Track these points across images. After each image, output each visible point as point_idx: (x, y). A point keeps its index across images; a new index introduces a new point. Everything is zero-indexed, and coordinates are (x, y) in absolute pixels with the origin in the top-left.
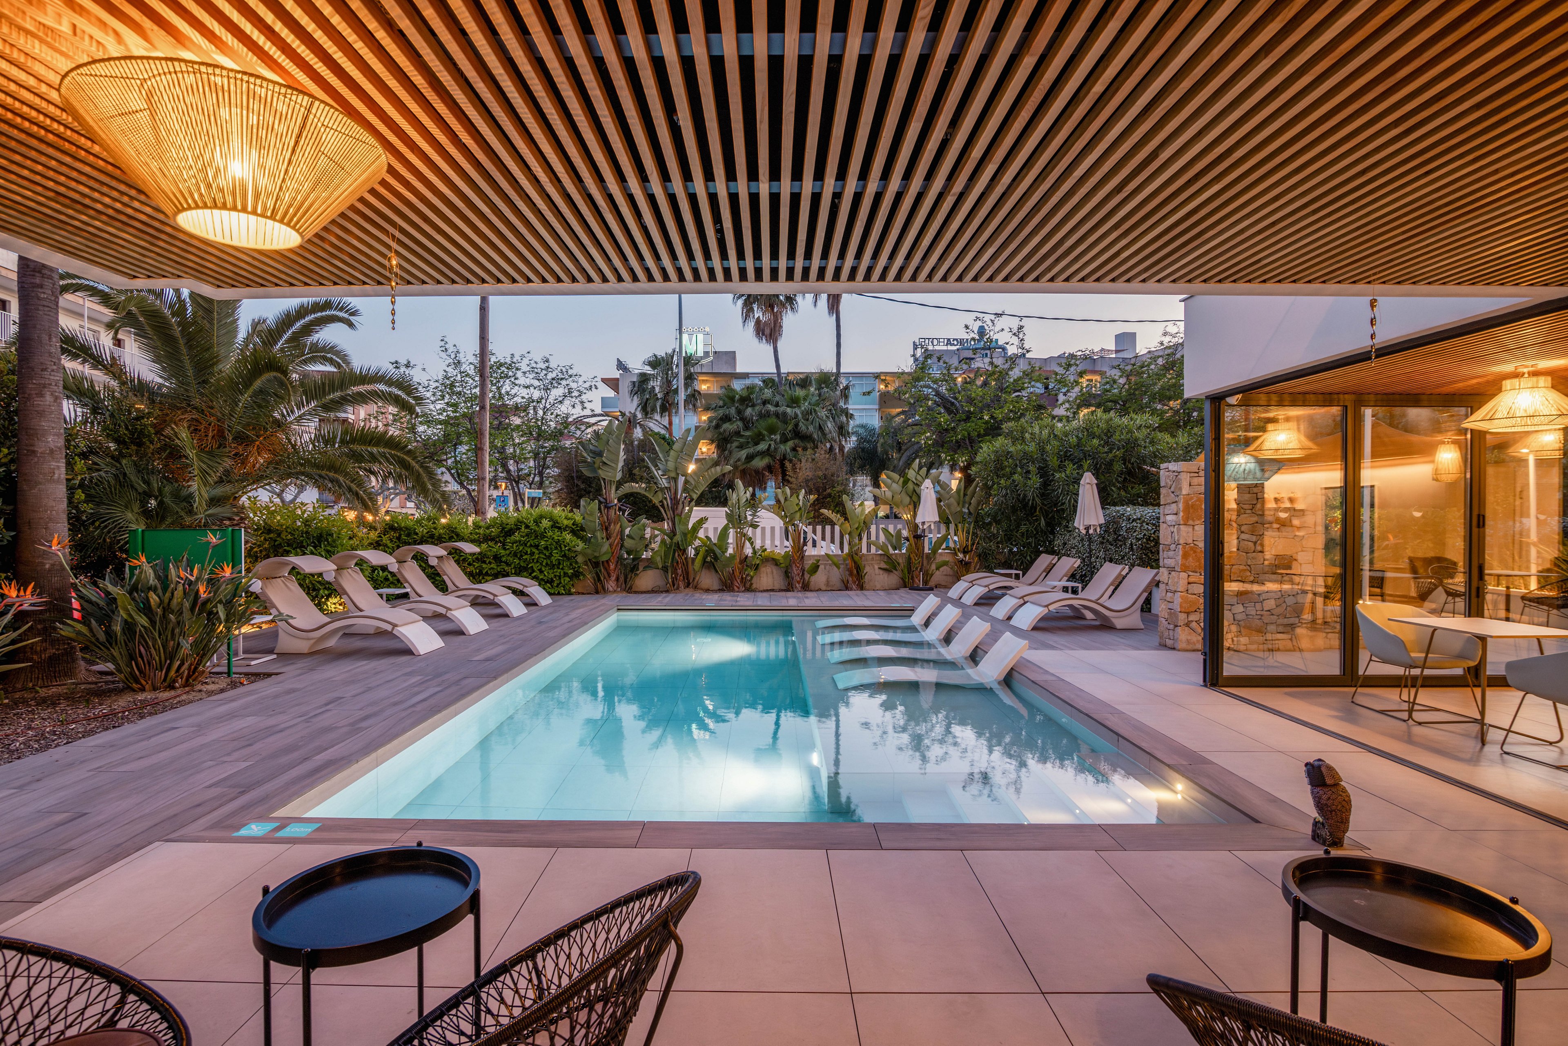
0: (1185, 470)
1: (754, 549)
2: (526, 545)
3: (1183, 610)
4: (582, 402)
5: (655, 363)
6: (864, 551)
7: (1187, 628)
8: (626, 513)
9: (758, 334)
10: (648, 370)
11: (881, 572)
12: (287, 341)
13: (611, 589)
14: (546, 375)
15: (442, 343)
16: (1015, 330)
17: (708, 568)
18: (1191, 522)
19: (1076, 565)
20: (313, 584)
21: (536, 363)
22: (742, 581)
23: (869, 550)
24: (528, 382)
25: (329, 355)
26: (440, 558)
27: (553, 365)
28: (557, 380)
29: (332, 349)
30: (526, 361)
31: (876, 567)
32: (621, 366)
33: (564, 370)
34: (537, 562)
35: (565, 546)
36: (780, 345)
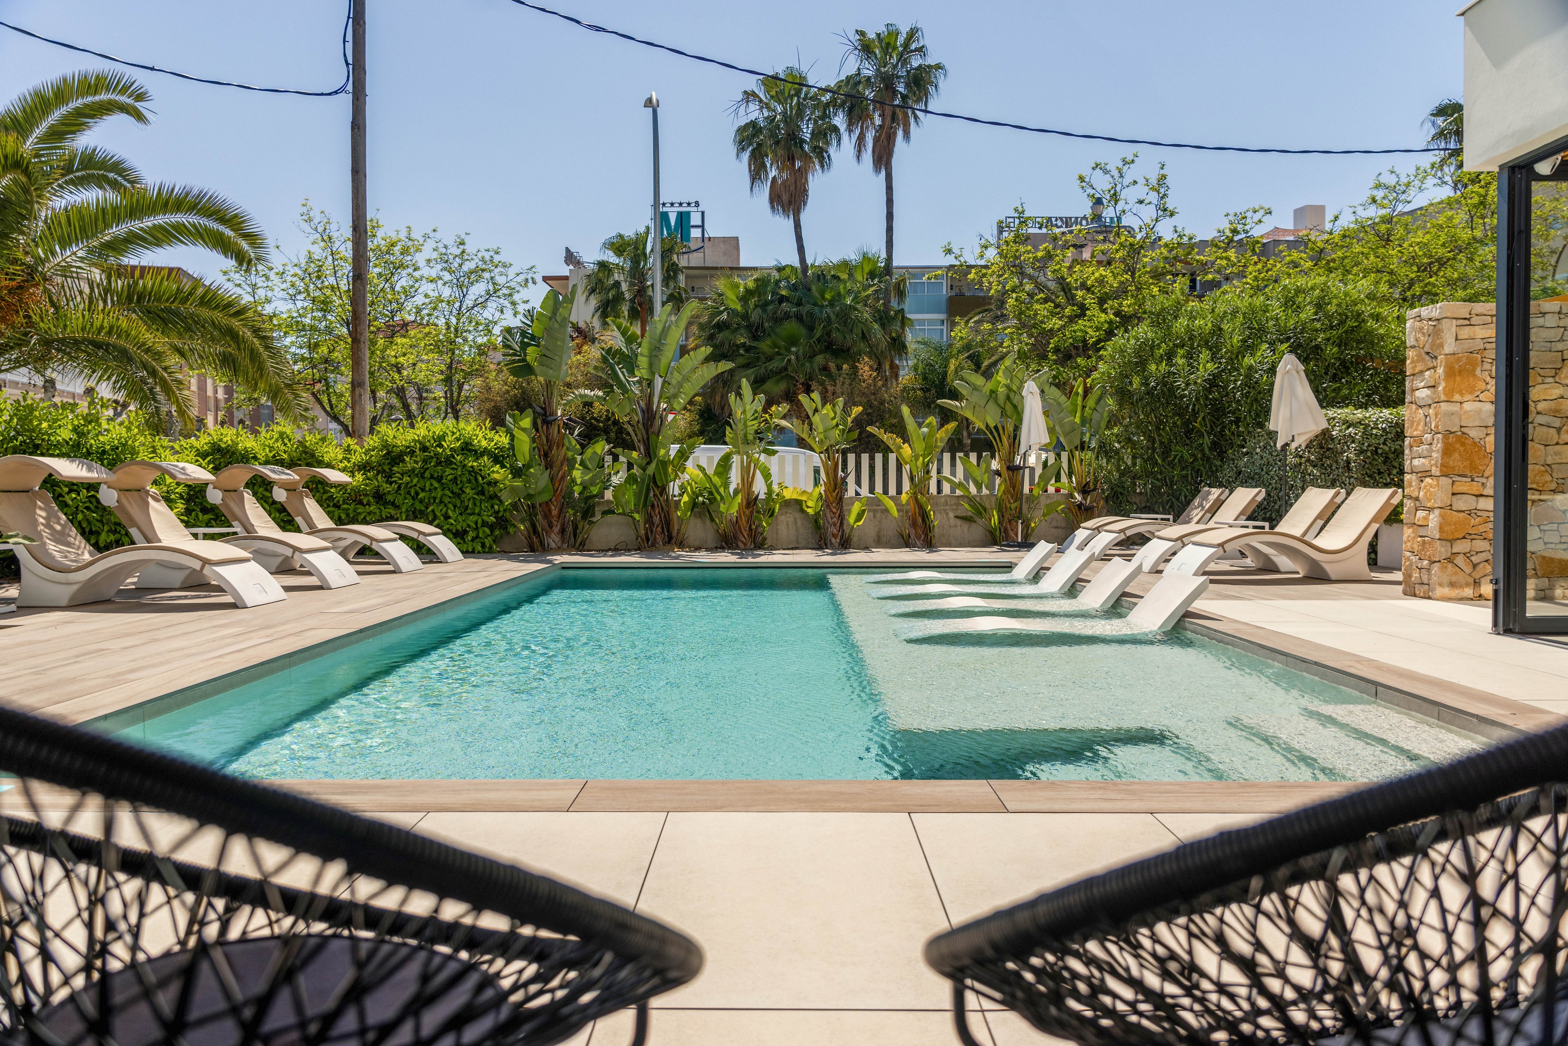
0: (1449, 315)
1: (769, 486)
2: (423, 477)
3: (1445, 536)
4: (514, 304)
5: (619, 246)
6: (933, 489)
7: (1450, 565)
8: (576, 433)
9: (772, 201)
10: (611, 258)
11: (959, 522)
12: (41, 140)
13: (553, 545)
14: (460, 265)
15: (305, 209)
16: (1154, 181)
17: (700, 515)
18: (1457, 397)
19: (1260, 498)
20: (89, 523)
21: (446, 247)
22: (750, 535)
23: (939, 491)
24: (433, 273)
25: (111, 175)
26: (290, 488)
27: (470, 248)
28: (477, 273)
29: (118, 167)
30: (430, 244)
31: (951, 515)
32: (570, 258)
33: (487, 258)
34: (441, 502)
35: (483, 478)
36: (804, 217)
